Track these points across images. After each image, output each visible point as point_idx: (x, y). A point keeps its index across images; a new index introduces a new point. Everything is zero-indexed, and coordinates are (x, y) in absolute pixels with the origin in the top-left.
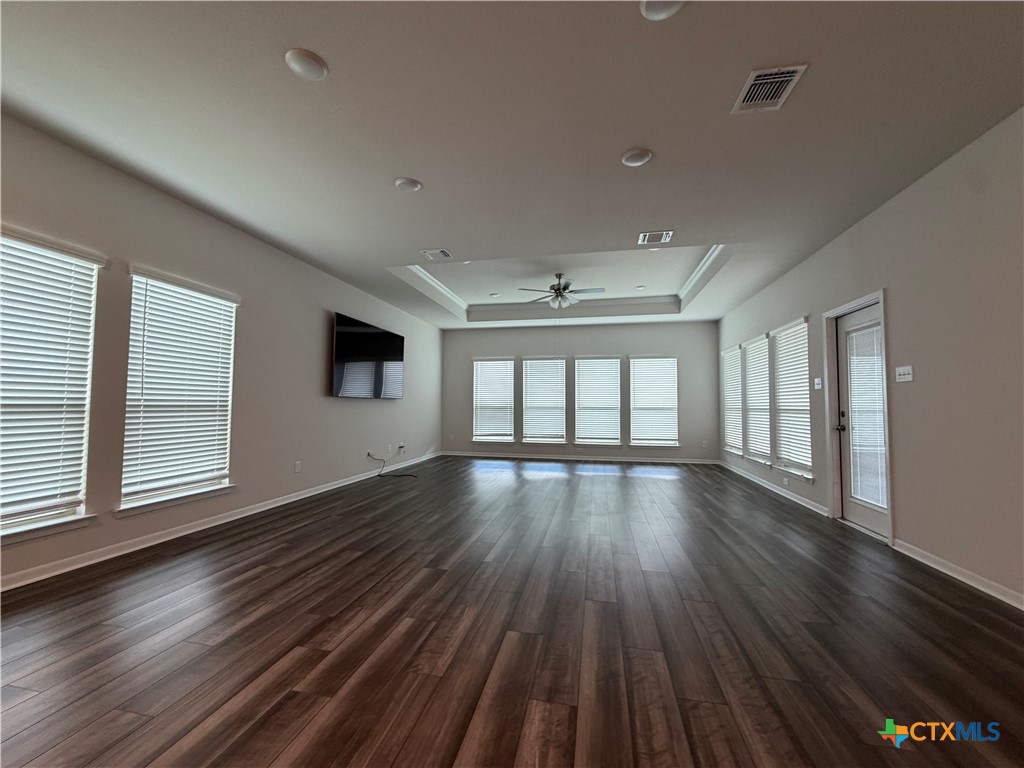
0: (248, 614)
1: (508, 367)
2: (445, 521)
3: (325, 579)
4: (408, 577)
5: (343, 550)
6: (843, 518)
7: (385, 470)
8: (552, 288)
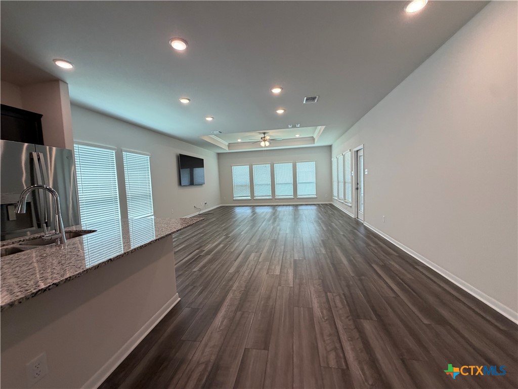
1: (247, 168)
2: (227, 226)
4: (219, 238)
5: (198, 234)
6: (358, 218)
7: (201, 212)
8: (262, 138)
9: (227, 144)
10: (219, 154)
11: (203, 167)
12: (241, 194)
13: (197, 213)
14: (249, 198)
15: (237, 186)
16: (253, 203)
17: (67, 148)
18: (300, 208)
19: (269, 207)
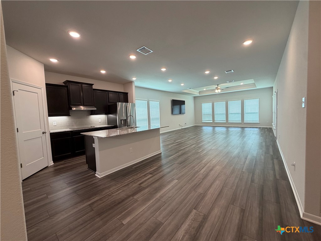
1: (210, 104)
7: (183, 128)
8: (216, 88)
9: (198, 92)
10: (195, 97)
11: (185, 104)
12: (207, 119)
13: (181, 128)
14: (211, 121)
15: (204, 115)
16: (214, 125)
17: (134, 103)
18: (246, 129)
19: (224, 128)
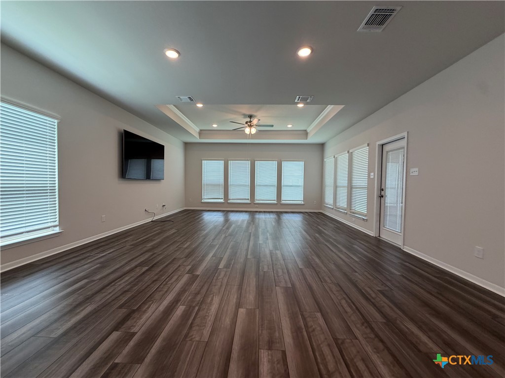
0: (78, 313)
3: (127, 285)
6: (379, 236)
7: (156, 218)
8: (246, 123)
10: (186, 144)
12: (211, 195)
13: (150, 220)
14: (222, 201)
15: (207, 185)
16: (226, 208)
